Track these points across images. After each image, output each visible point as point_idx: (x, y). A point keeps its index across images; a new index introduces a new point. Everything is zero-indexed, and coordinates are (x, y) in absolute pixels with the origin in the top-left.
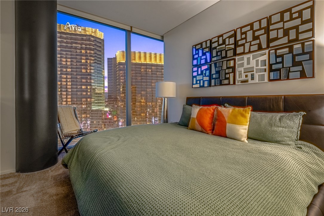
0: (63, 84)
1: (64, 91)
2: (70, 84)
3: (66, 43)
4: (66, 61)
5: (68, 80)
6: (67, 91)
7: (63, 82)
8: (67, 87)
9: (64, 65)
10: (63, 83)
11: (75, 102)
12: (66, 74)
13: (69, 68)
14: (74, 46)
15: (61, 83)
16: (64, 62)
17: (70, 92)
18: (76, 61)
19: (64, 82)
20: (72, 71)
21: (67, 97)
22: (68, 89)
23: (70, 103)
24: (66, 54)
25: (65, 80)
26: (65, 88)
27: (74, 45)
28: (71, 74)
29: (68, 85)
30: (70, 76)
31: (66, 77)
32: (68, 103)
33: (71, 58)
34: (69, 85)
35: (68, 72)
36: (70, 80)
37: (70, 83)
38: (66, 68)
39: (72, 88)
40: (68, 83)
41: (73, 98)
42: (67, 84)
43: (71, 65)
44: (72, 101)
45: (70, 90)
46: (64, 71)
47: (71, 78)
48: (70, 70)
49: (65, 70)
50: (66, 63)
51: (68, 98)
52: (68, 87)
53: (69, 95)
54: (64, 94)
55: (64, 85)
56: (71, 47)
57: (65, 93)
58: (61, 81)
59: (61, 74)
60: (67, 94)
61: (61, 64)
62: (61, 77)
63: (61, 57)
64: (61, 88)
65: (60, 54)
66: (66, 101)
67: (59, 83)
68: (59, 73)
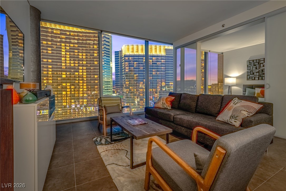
1: (81, 80)
2: (86, 74)
3: (83, 40)
4: (82, 55)
5: (84, 71)
6: (83, 80)
9: (81, 58)
10: (80, 73)
11: (89, 88)
12: (83, 66)
13: (85, 61)
14: (88, 43)
15: (79, 74)
16: (80, 56)
17: (85, 80)
18: (90, 55)
20: (86, 63)
21: (83, 85)
22: (84, 78)
23: (86, 90)
24: (82, 50)
25: (81, 71)
26: (81, 78)
27: (88, 42)
28: (86, 66)
29: (84, 75)
30: (85, 68)
31: (83, 68)
33: (86, 53)
34: (85, 75)
35: (84, 64)
36: (85, 70)
37: (86, 73)
38: (83, 61)
39: (87, 77)
41: (88, 86)
42: (83, 75)
43: (86, 58)
44: (87, 88)
46: (81, 64)
47: (86, 69)
49: (81, 62)
50: (82, 57)
52: (84, 76)
53: (85, 83)
54: (80, 82)
55: (81, 75)
56: (86, 44)
58: (78, 72)
59: (79, 66)
60: (83, 82)
61: (78, 58)
62: (78, 69)
63: (78, 52)
64: (79, 77)
65: (78, 49)
66: (83, 88)
67: (77, 73)
68: (77, 65)
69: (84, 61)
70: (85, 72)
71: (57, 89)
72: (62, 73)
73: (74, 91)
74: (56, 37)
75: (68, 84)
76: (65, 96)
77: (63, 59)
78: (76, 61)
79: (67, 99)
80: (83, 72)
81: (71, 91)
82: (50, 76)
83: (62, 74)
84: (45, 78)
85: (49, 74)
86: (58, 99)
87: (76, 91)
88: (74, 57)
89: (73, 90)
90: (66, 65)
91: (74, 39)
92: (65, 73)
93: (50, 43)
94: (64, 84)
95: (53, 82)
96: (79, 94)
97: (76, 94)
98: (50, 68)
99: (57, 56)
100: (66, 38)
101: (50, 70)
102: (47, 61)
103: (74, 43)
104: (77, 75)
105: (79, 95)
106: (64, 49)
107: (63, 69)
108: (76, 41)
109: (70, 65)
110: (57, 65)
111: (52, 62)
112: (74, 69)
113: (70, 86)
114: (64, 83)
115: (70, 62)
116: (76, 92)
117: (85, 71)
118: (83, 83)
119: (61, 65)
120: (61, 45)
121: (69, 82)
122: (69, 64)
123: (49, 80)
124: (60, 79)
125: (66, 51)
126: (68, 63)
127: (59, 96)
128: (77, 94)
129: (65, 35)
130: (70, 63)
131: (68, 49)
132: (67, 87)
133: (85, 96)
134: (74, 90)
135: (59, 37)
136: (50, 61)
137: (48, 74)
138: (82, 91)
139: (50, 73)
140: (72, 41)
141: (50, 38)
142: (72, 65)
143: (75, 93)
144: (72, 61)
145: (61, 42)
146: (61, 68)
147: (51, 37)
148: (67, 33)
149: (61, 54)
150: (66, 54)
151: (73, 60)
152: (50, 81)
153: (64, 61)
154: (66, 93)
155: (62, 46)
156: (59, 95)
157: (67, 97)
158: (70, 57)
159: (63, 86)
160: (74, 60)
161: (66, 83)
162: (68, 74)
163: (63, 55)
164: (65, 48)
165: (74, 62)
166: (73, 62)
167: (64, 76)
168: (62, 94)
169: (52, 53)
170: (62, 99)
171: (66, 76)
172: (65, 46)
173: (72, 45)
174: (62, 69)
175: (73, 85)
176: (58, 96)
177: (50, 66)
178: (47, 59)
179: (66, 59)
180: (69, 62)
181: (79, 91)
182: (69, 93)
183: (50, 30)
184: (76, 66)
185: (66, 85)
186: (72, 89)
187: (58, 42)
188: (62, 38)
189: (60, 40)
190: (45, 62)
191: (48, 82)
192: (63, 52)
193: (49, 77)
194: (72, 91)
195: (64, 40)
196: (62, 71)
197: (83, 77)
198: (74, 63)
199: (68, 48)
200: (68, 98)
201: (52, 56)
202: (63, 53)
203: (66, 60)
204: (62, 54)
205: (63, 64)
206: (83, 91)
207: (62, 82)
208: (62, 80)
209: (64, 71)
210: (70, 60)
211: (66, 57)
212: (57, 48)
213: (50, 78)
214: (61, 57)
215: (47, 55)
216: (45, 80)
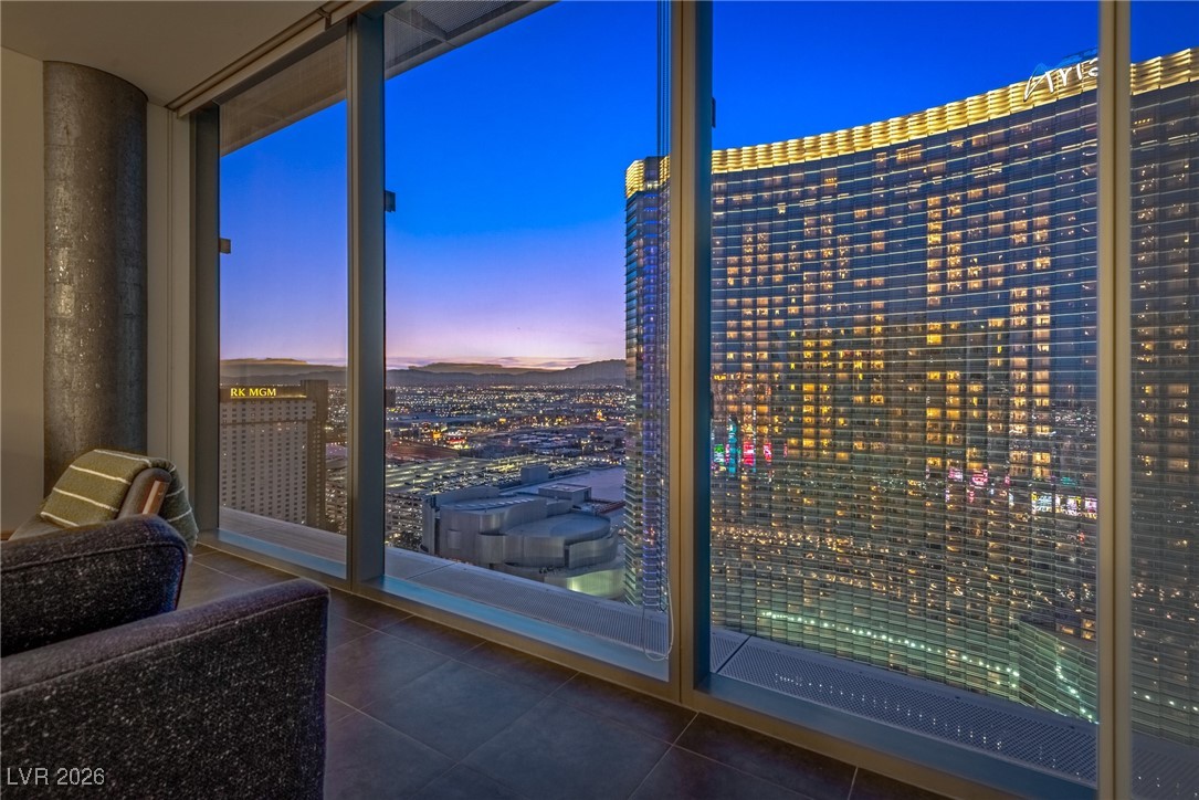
0: (1017, 324)
1: (1019, 354)
2: (1047, 322)
3: (1036, 150)
4: (1031, 228)
5: (1038, 306)
6: (1030, 352)
7: (1013, 316)
8: (1031, 335)
9: (1021, 244)
10: (1016, 318)
11: (1070, 397)
12: (1029, 283)
13: (1044, 254)
14: (1065, 155)
15: (1008, 322)
16: (1018, 233)
17: (1044, 354)
18: (1076, 215)
19: (1020, 314)
20: (1054, 265)
21: (1030, 376)
22: (1037, 341)
23: (1046, 402)
24: (1031, 200)
25: (1023, 307)
26: (1023, 342)
27: (1066, 149)
28: (1052, 280)
29: (1037, 327)
30: (1047, 288)
31: (1030, 292)
32: (1038, 401)
33: (1051, 210)
34: (1043, 326)
35: (1037, 271)
36: (1047, 303)
37: (1048, 317)
38: (1034, 254)
39: (1053, 338)
40: (1038, 320)
41: (1060, 382)
42: (1031, 325)
43: (1053, 237)
44: (1052, 395)
45: (1046, 348)
46: (1022, 272)
47: (1052, 295)
48: (1047, 261)
49: (1023, 265)
50: (1030, 238)
51: (1037, 382)
52: (1039, 333)
53: (1043, 368)
54: (1017, 364)
55: (1020, 328)
56: (1054, 164)
57: (1022, 361)
58: (1006, 313)
59: (1007, 285)
60: (1030, 362)
61: (1007, 244)
62: (1007, 299)
63: (1007, 218)
64: (1006, 338)
65: (1004, 205)
66: (1029, 394)
67: (999, 322)
68: (999, 281)
69: (1038, 256)
70: (1043, 312)
71: (905, 395)
72: (924, 328)
73: (978, 408)
74: (903, 180)
75: (951, 375)
76: (936, 426)
77: (931, 263)
78: (997, 262)
79: (945, 439)
80: (1030, 312)
81: (964, 406)
82: (878, 342)
83: (925, 331)
84: (858, 353)
85: (873, 336)
86: (906, 437)
87: (992, 409)
88: (984, 248)
89: (975, 400)
90: (944, 291)
91: (991, 160)
92: (938, 325)
93: (879, 210)
94: (934, 375)
95: (887, 365)
96: (1006, 420)
97: (993, 421)
98: (878, 311)
99: (906, 258)
100: (950, 170)
101: (879, 317)
102: (869, 282)
103: (984, 183)
104: (996, 329)
105: (1008, 429)
106: (937, 219)
107: (931, 308)
108: (997, 169)
109: (964, 286)
110: (905, 294)
111: (887, 284)
112: (983, 301)
113: (963, 381)
114: (935, 367)
115: (965, 273)
116: (990, 414)
117: (1043, 306)
118: (1030, 367)
119: (924, 293)
120: (925, 207)
121: (954, 367)
122: (958, 284)
123: (875, 359)
124: (917, 352)
125: (946, 228)
126: (953, 281)
127: (911, 423)
128: (999, 422)
129: (943, 157)
130: (965, 277)
131: (957, 216)
132: (948, 387)
133: (1039, 433)
134: (979, 402)
135: (919, 176)
136: (879, 280)
137: (869, 333)
138: (1022, 408)
139: (879, 329)
140: (979, 173)
141: (880, 192)
142: (975, 284)
143: (986, 416)
144: (974, 264)
145: (926, 192)
146: (924, 306)
147: (887, 184)
148: (953, 144)
149: (924, 243)
150: (945, 241)
151: (979, 258)
152: (877, 363)
153: (937, 273)
154: (944, 414)
155: (931, 208)
156: (911, 419)
157: (945, 430)
158: (964, 251)
159: (932, 382)
160: (982, 261)
161: (943, 368)
162: (953, 327)
163: (931, 245)
164: (944, 213)
165: (985, 270)
166: (980, 268)
167: (932, 339)
168: (924, 418)
169: (888, 248)
170: (925, 438)
171: (944, 339)
172: (945, 203)
173: (973, 192)
174: (924, 308)
175: (978, 378)
176: (906, 425)
177: (879, 304)
178: (869, 274)
179: (944, 263)
180: (958, 272)
181: (1008, 406)
182: (955, 414)
183: (883, 157)
184: (995, 288)
185: (944, 377)
186: (973, 394)
187: (913, 197)
188: (931, 175)
189: (919, 185)
190: (860, 289)
191: (869, 365)
192: (931, 233)
193: (874, 347)
194: (972, 407)
195: (937, 180)
196: (924, 319)
197: (1030, 338)
198: (984, 275)
199: (956, 210)
200: (950, 437)
201: (887, 260)
202: (933, 238)
203: (944, 266)
204: (929, 242)
205: (931, 288)
206: (1029, 407)
207: (926, 367)
208: (925, 355)
209: (934, 319)
210: (965, 264)
211: (945, 254)
212: (906, 222)
213: (879, 351)
214: (925, 256)
215: (869, 262)
216: (858, 359)
